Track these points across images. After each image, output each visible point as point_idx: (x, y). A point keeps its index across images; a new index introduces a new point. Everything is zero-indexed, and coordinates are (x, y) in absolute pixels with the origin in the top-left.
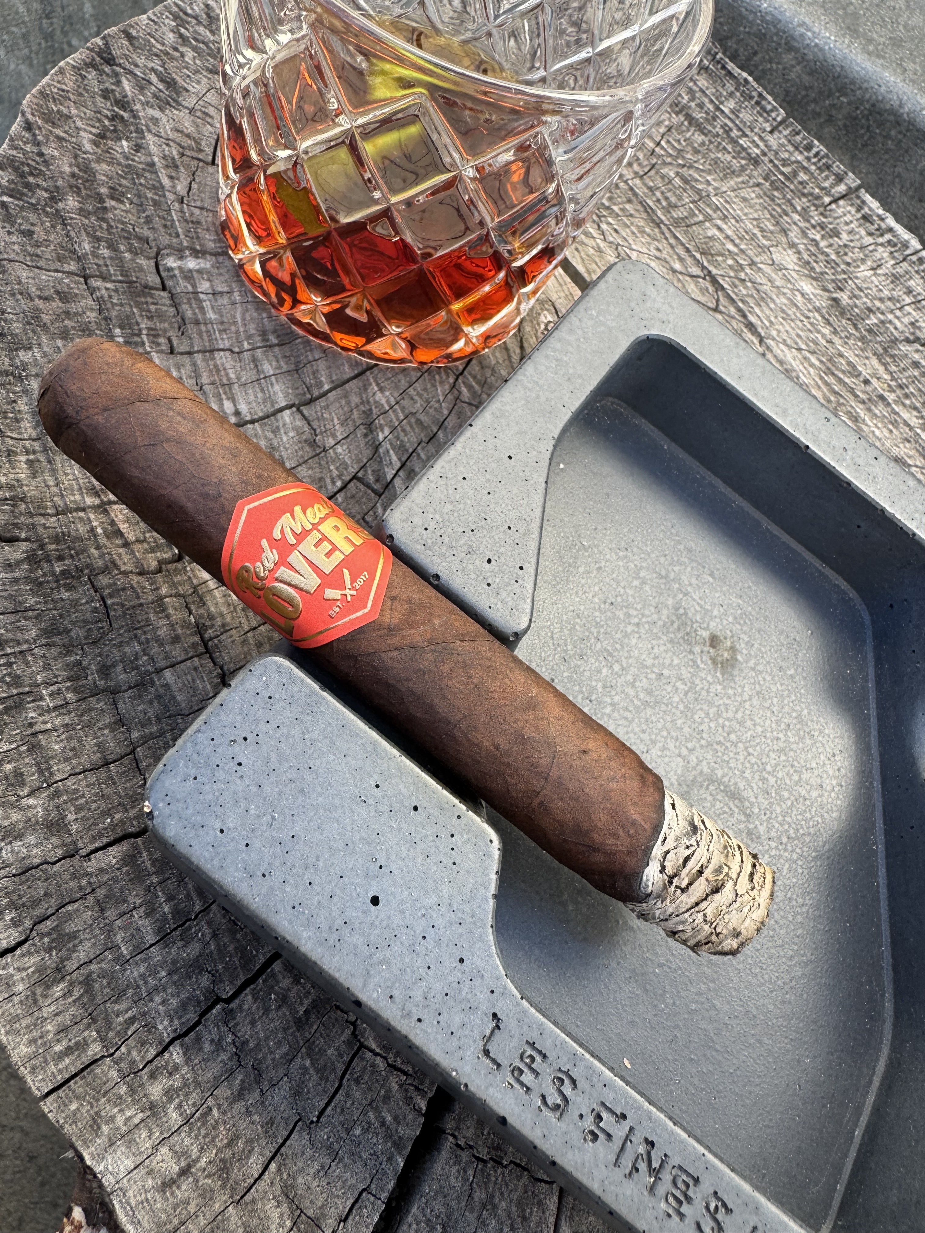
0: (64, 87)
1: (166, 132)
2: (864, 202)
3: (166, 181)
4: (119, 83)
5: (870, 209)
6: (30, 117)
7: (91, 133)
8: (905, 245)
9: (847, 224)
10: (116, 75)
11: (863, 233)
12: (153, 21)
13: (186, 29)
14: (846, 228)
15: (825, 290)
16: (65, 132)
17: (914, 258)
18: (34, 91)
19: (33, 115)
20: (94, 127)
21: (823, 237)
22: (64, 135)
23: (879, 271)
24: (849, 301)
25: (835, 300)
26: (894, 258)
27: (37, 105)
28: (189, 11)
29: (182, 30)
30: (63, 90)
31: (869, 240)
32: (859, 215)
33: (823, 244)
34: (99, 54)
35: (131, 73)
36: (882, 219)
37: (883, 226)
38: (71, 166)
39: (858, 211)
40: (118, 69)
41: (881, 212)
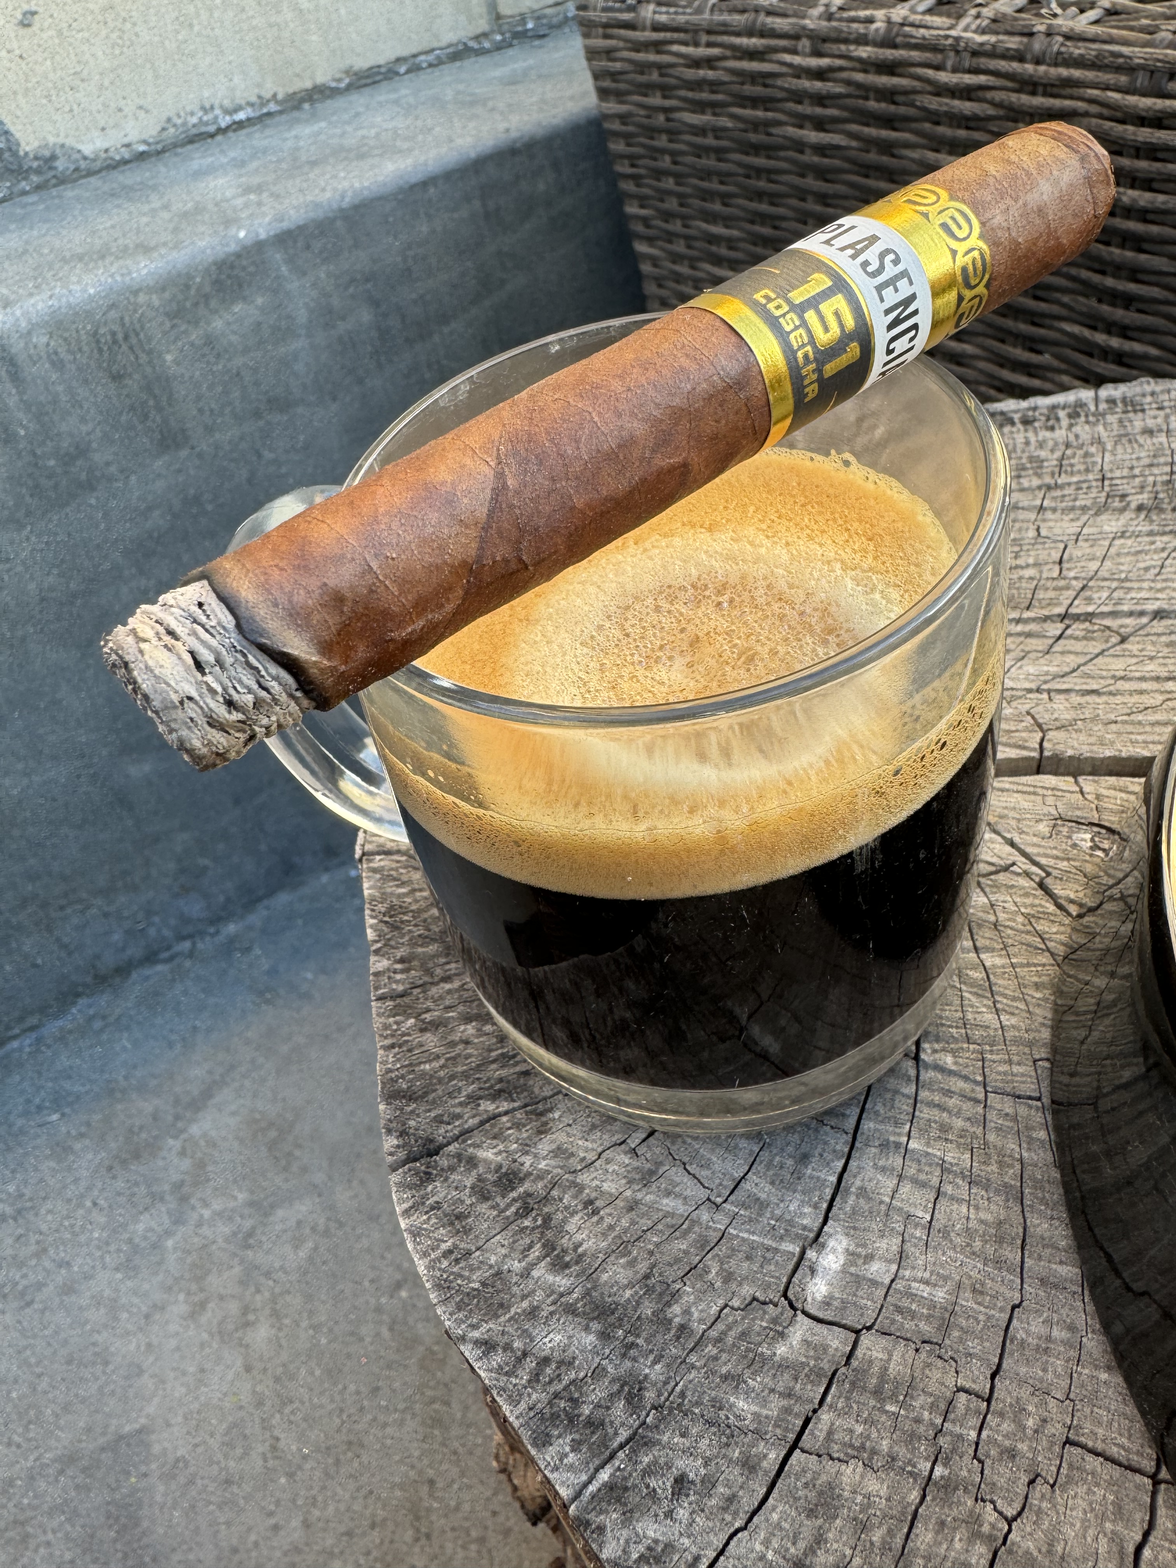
0: (444, 1246)
1: (587, 1150)
2: (1002, 413)
3: (668, 1204)
4: (472, 1162)
5: (1016, 412)
6: (476, 1334)
7: (540, 1259)
8: (1080, 405)
9: (1027, 443)
10: (459, 1156)
11: (1048, 434)
12: (392, 1046)
13: (428, 1010)
14: (1032, 448)
15: (1123, 510)
16: (524, 1297)
17: (1103, 406)
18: (433, 1297)
19: (474, 1327)
20: (530, 1246)
21: (1039, 476)
22: (525, 1304)
23: (1109, 447)
24: (1145, 496)
25: (1140, 508)
26: (1095, 424)
27: (459, 1309)
28: (401, 988)
29: (428, 1017)
30: (450, 1252)
31: (1060, 434)
32: (1020, 426)
33: (1048, 480)
34: (412, 1159)
35: (466, 1133)
36: (1035, 409)
37: (1045, 411)
38: (587, 1329)
39: (1013, 423)
40: (452, 1148)
41: (1024, 404)
